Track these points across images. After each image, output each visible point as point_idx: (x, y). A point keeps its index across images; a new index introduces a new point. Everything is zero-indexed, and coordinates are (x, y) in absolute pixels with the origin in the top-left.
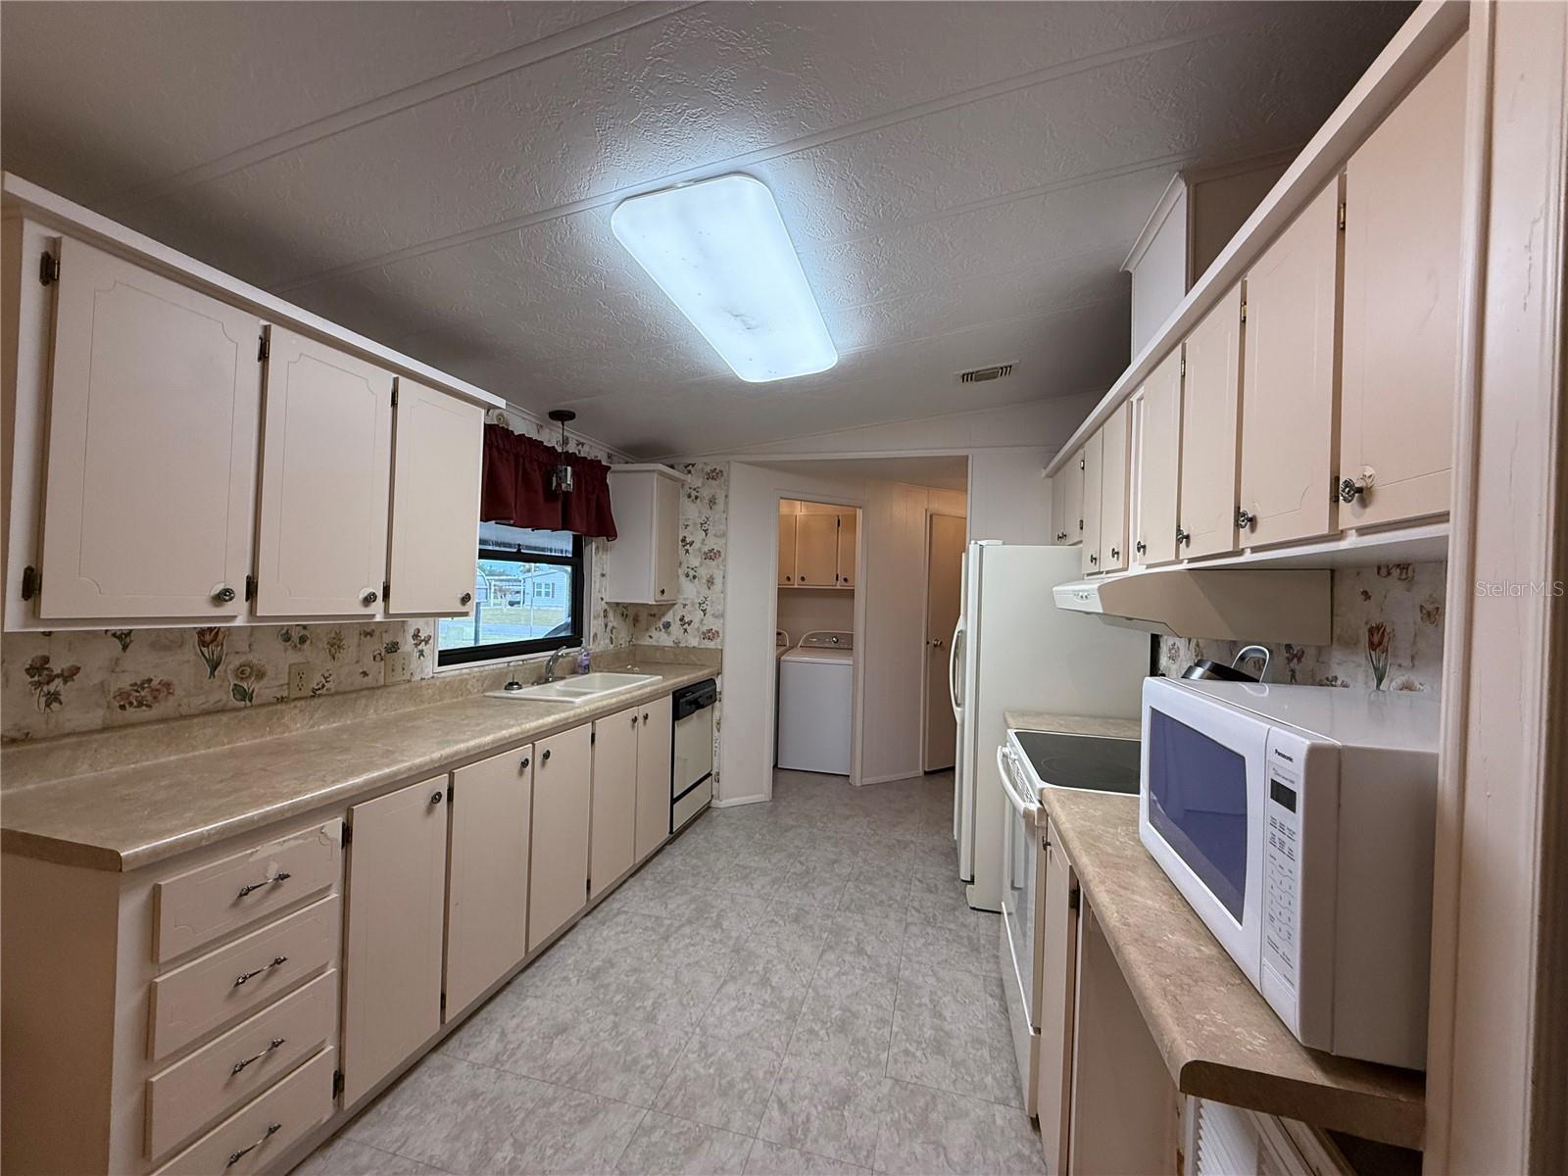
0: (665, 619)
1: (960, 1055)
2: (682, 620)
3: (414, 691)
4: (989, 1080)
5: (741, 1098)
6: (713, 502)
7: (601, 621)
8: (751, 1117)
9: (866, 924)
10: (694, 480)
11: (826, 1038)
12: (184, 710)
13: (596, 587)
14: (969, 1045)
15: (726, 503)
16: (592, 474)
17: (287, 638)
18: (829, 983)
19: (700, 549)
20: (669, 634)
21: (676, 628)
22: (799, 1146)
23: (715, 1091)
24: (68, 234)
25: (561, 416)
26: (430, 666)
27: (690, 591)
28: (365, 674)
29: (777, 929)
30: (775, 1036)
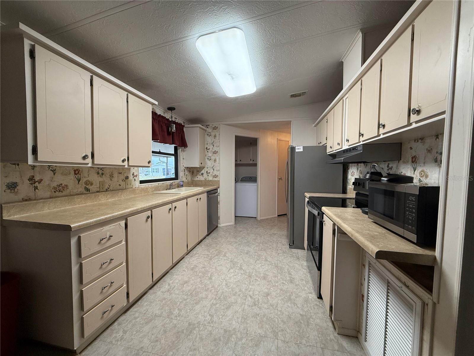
0: (202, 172)
1: (297, 283)
2: (207, 172)
3: (134, 191)
4: (306, 288)
5: (239, 296)
6: (215, 136)
7: (183, 173)
8: (243, 300)
9: (267, 254)
10: (209, 130)
11: (260, 281)
12: (72, 193)
13: (181, 162)
14: (300, 281)
15: (219, 137)
16: (180, 127)
17: (98, 173)
18: (259, 268)
19: (212, 151)
20: (203, 176)
21: (205, 175)
22: (257, 306)
23: (231, 294)
24: (37, 44)
25: (171, 109)
26: (137, 184)
27: (209, 163)
28: (120, 185)
29: (242, 256)
30: (246, 281)
